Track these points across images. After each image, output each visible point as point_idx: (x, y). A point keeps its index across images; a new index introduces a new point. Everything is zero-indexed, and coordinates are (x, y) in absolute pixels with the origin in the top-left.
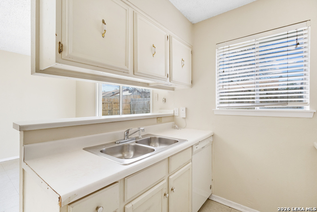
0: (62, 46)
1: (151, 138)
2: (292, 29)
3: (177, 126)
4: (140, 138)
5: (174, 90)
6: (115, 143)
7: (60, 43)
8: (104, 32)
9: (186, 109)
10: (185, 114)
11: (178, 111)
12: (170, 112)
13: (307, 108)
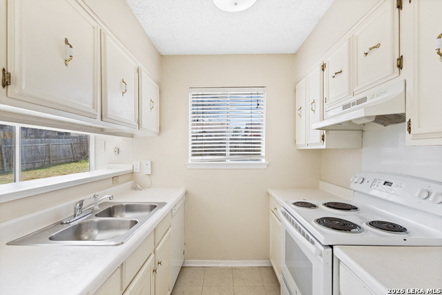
0: (10, 77)
1: (113, 207)
2: (254, 91)
3: (139, 186)
4: (97, 210)
5: (133, 137)
6: (62, 223)
7: (4, 70)
8: (68, 58)
9: (152, 162)
10: (150, 170)
11: (139, 165)
12: (127, 168)
13: (263, 161)
